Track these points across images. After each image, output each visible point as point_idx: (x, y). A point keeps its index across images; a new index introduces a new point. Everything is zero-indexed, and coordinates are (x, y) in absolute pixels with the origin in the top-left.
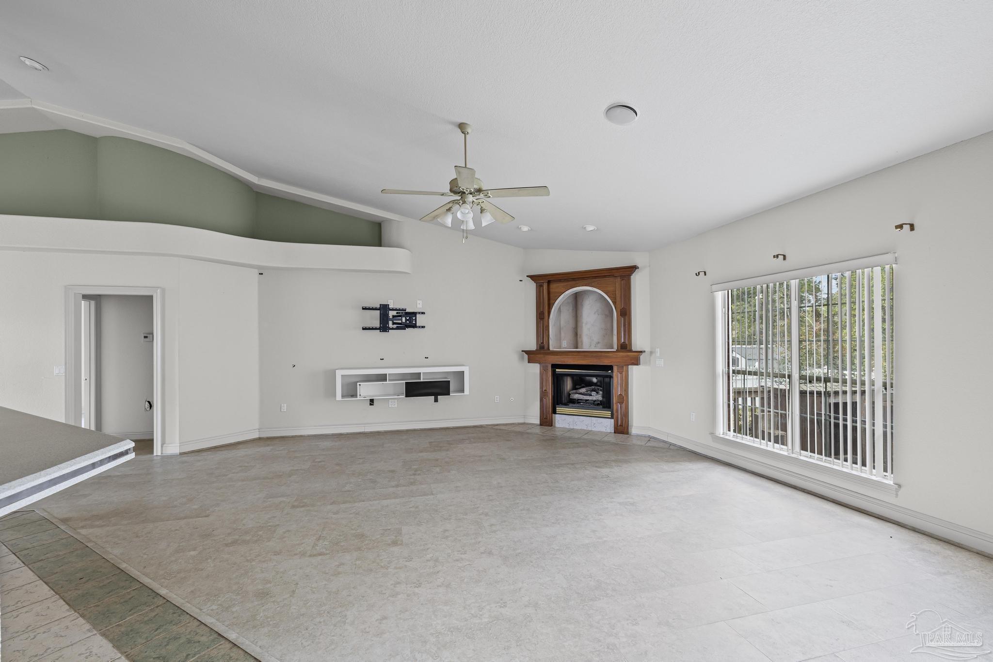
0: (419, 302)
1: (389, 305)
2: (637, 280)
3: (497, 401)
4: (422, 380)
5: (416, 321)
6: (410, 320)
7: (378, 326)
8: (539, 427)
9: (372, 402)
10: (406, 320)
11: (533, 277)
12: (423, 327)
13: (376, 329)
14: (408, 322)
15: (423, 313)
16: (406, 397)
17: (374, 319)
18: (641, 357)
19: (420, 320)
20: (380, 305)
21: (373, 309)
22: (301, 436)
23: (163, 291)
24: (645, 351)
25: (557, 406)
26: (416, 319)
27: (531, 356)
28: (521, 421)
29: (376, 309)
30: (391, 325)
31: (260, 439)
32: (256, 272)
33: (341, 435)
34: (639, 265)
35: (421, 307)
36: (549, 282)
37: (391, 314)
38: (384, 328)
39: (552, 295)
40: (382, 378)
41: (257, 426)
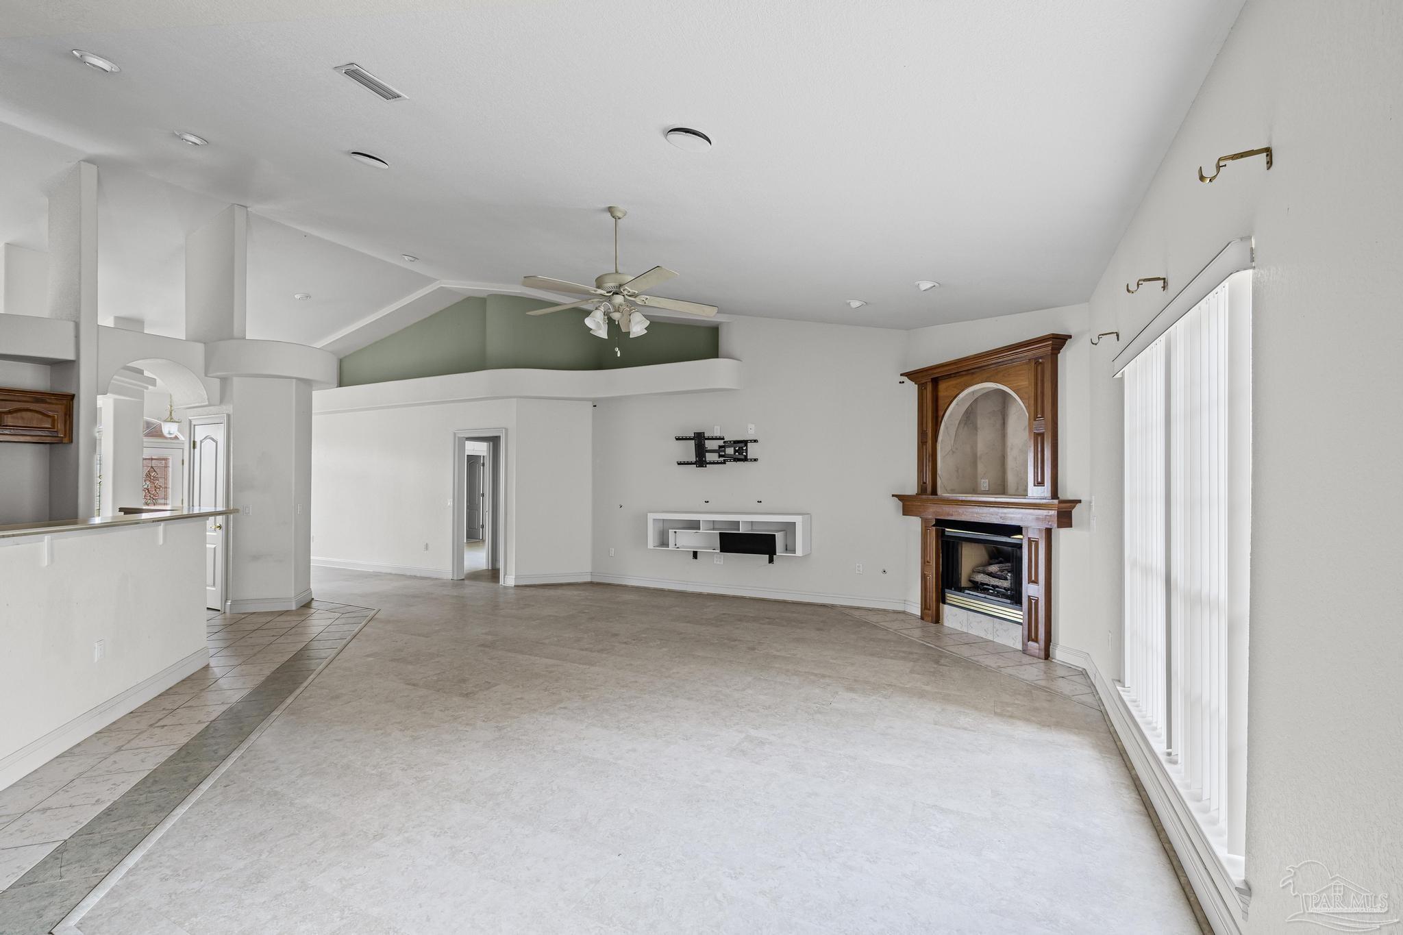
0: (750, 426)
1: (704, 433)
2: (1069, 360)
3: (859, 571)
4: (740, 532)
5: (746, 452)
6: (740, 451)
7: (693, 459)
8: (920, 621)
9: (695, 555)
10: (735, 451)
11: (911, 375)
12: (756, 460)
13: (691, 463)
14: (737, 454)
15: (755, 441)
16: (721, 551)
17: (688, 451)
18: (1074, 512)
19: (752, 451)
20: (695, 433)
21: (686, 439)
22: (626, 586)
23: (506, 430)
24: (1080, 501)
25: (946, 590)
26: (746, 450)
27: (908, 505)
28: (900, 608)
29: (690, 439)
30: (710, 457)
31: (591, 584)
32: (590, 404)
33: (662, 590)
34: (1071, 332)
35: (753, 433)
36: (935, 382)
37: (709, 445)
38: (701, 462)
39: (941, 402)
40: (694, 525)
41: (589, 569)
